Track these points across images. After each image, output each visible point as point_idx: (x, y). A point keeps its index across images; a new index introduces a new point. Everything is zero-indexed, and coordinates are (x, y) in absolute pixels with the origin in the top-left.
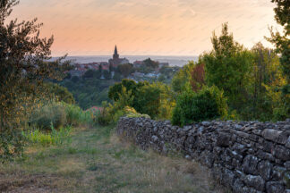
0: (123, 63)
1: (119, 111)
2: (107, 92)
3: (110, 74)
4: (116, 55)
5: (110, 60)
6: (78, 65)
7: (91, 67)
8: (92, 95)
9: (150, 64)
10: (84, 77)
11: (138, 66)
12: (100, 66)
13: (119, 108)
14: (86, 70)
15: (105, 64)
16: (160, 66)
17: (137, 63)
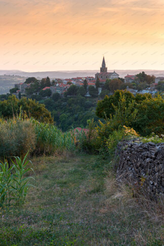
0: (111, 78)
1: (115, 132)
2: (94, 111)
3: (97, 90)
4: (104, 68)
5: (97, 75)
6: (60, 81)
7: (74, 83)
8: (76, 116)
9: (144, 79)
10: (66, 94)
11: (130, 81)
12: (85, 81)
13: (116, 128)
14: (69, 86)
15: (90, 79)
16: (157, 82)
17: (128, 77)
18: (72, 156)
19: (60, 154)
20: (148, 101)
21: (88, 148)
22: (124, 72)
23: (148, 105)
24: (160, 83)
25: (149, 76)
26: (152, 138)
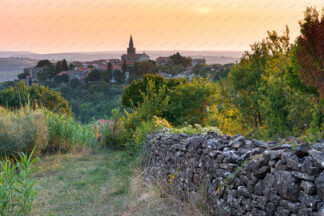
0: (141, 60)
1: (143, 123)
2: (120, 99)
3: (124, 74)
4: (131, 49)
5: (123, 56)
6: (79, 64)
7: (96, 66)
8: (98, 106)
9: (178, 61)
10: (87, 80)
11: (163, 64)
12: (110, 65)
13: (145, 118)
14: (90, 70)
15: (116, 61)
16: (194, 64)
17: (161, 59)
18: (94, 153)
19: (79, 150)
20: (183, 87)
21: (113, 143)
22: (154, 53)
23: (183, 91)
24: (197, 66)
25: (184, 58)
26: (185, 129)
